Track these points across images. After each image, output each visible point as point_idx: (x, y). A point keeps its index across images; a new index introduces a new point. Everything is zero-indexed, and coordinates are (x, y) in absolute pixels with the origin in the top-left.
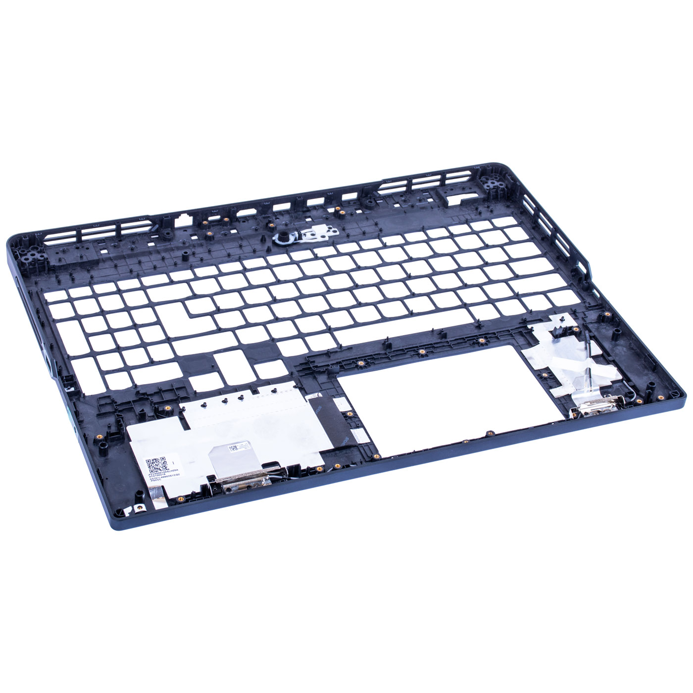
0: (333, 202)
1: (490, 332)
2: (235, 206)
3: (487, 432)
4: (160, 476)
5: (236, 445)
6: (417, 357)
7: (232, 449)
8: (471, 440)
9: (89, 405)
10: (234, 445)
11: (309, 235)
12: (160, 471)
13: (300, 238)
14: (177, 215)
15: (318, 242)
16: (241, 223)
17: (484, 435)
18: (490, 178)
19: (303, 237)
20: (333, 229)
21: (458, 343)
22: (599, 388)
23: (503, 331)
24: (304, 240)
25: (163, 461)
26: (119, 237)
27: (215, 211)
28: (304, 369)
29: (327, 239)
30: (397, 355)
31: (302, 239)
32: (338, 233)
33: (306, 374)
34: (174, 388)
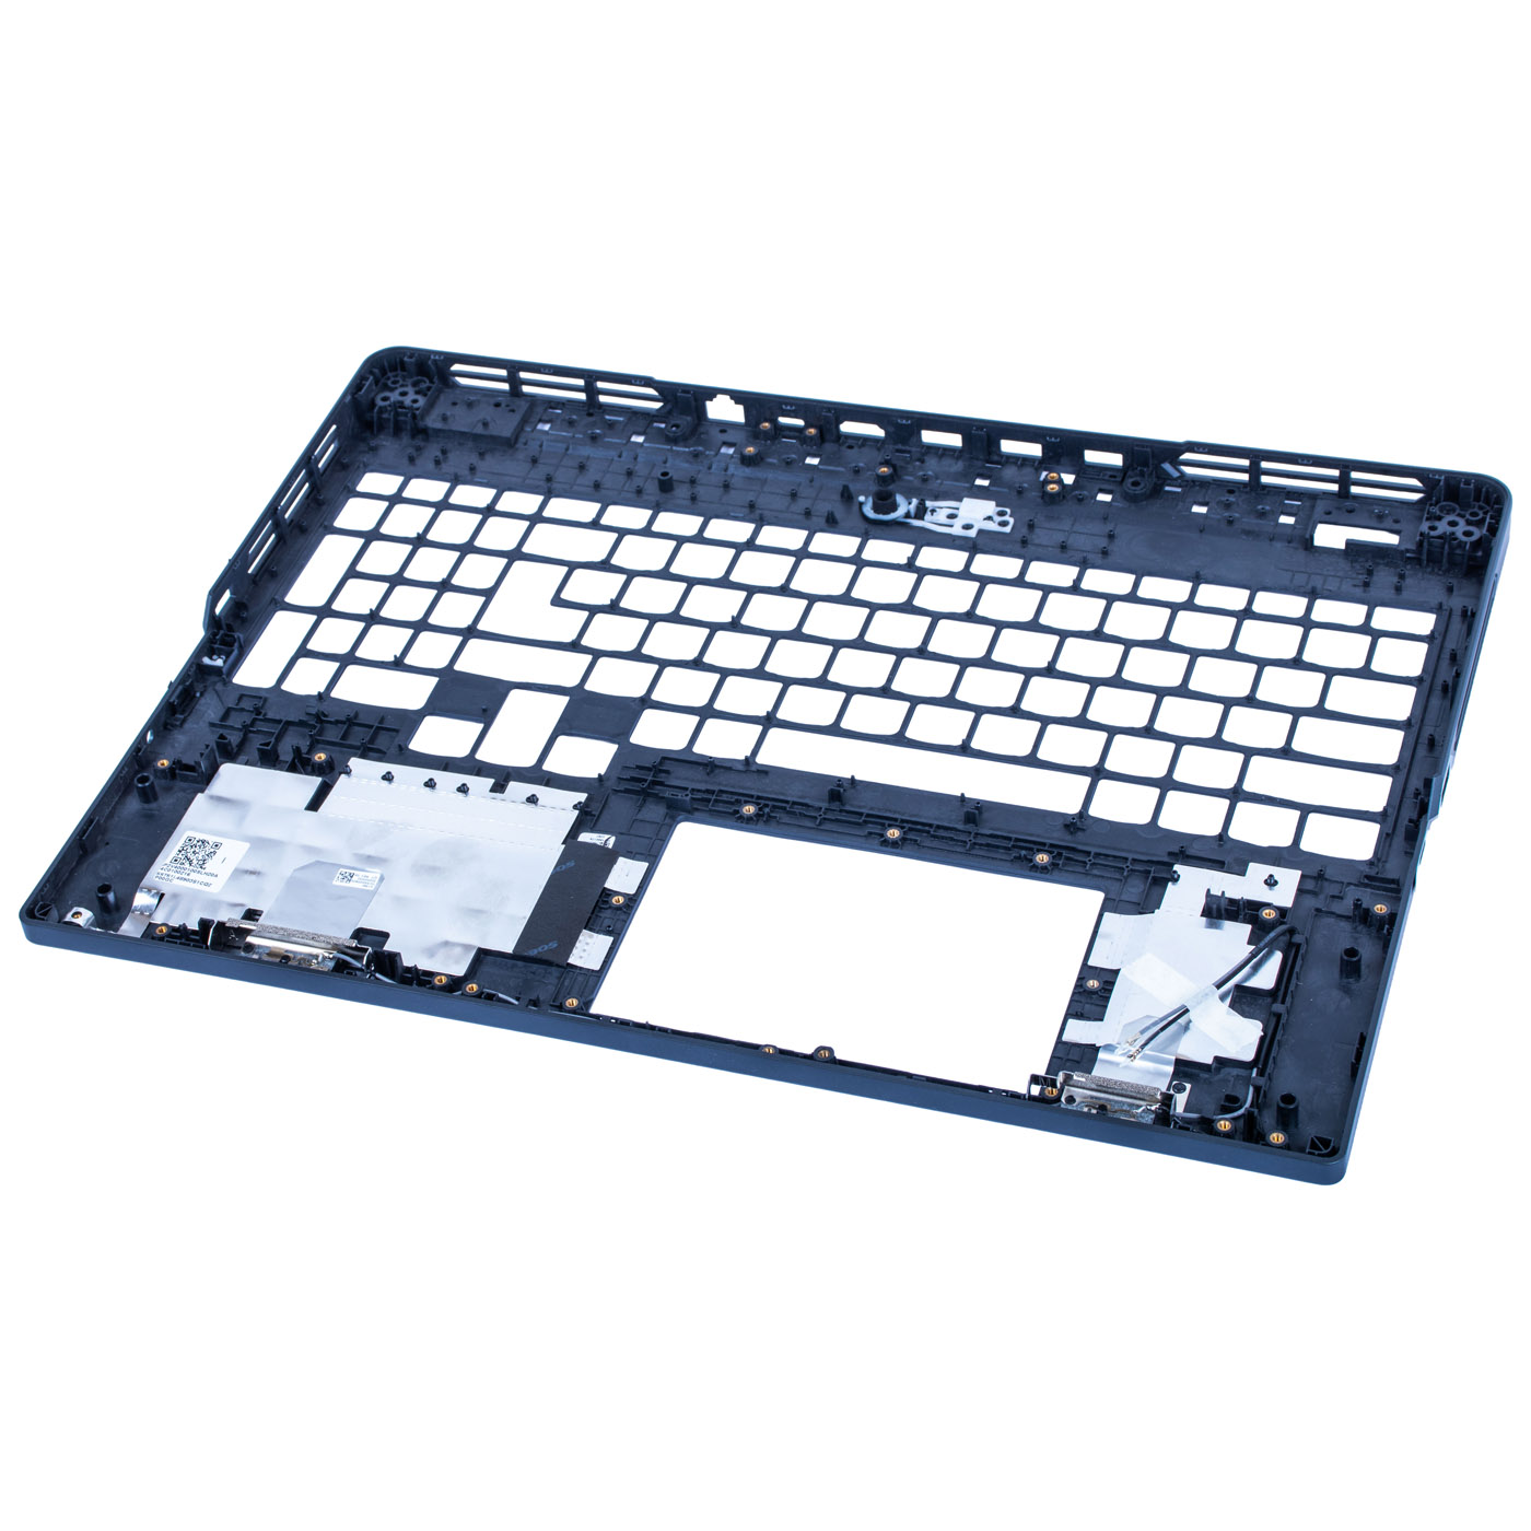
0: (1062, 460)
1: (1080, 847)
2: (835, 409)
3: (819, 1049)
4: (178, 875)
5: (356, 872)
6: (876, 842)
7: (341, 877)
8: (782, 1052)
9: (221, 701)
10: (352, 871)
11: (941, 516)
12: (187, 865)
13: (921, 512)
14: (711, 393)
15: (950, 535)
16: (844, 448)
17: (809, 1050)
18: (1458, 511)
19: (928, 516)
20: (1007, 518)
21: (988, 845)
22: (1174, 1058)
23: (1115, 857)
24: (926, 523)
25: (212, 850)
26: (592, 406)
27: (789, 408)
28: (633, 779)
29: (972, 533)
30: (837, 821)
31: (923, 519)
32: (1007, 529)
33: (627, 791)
34: (376, 724)
